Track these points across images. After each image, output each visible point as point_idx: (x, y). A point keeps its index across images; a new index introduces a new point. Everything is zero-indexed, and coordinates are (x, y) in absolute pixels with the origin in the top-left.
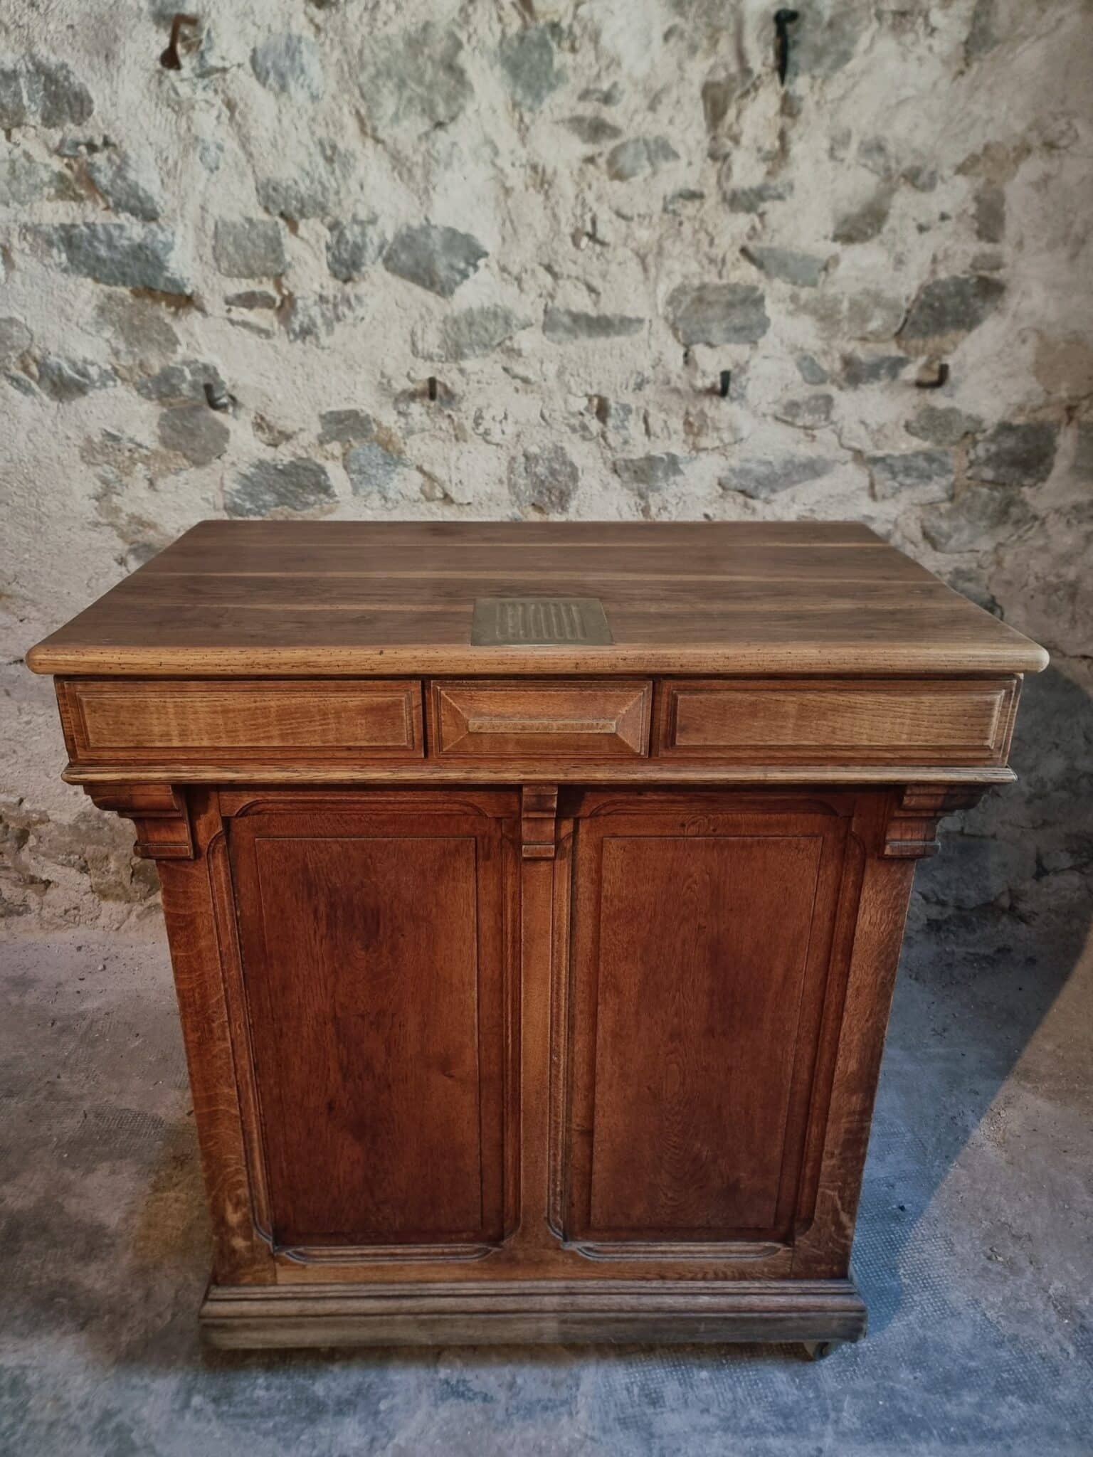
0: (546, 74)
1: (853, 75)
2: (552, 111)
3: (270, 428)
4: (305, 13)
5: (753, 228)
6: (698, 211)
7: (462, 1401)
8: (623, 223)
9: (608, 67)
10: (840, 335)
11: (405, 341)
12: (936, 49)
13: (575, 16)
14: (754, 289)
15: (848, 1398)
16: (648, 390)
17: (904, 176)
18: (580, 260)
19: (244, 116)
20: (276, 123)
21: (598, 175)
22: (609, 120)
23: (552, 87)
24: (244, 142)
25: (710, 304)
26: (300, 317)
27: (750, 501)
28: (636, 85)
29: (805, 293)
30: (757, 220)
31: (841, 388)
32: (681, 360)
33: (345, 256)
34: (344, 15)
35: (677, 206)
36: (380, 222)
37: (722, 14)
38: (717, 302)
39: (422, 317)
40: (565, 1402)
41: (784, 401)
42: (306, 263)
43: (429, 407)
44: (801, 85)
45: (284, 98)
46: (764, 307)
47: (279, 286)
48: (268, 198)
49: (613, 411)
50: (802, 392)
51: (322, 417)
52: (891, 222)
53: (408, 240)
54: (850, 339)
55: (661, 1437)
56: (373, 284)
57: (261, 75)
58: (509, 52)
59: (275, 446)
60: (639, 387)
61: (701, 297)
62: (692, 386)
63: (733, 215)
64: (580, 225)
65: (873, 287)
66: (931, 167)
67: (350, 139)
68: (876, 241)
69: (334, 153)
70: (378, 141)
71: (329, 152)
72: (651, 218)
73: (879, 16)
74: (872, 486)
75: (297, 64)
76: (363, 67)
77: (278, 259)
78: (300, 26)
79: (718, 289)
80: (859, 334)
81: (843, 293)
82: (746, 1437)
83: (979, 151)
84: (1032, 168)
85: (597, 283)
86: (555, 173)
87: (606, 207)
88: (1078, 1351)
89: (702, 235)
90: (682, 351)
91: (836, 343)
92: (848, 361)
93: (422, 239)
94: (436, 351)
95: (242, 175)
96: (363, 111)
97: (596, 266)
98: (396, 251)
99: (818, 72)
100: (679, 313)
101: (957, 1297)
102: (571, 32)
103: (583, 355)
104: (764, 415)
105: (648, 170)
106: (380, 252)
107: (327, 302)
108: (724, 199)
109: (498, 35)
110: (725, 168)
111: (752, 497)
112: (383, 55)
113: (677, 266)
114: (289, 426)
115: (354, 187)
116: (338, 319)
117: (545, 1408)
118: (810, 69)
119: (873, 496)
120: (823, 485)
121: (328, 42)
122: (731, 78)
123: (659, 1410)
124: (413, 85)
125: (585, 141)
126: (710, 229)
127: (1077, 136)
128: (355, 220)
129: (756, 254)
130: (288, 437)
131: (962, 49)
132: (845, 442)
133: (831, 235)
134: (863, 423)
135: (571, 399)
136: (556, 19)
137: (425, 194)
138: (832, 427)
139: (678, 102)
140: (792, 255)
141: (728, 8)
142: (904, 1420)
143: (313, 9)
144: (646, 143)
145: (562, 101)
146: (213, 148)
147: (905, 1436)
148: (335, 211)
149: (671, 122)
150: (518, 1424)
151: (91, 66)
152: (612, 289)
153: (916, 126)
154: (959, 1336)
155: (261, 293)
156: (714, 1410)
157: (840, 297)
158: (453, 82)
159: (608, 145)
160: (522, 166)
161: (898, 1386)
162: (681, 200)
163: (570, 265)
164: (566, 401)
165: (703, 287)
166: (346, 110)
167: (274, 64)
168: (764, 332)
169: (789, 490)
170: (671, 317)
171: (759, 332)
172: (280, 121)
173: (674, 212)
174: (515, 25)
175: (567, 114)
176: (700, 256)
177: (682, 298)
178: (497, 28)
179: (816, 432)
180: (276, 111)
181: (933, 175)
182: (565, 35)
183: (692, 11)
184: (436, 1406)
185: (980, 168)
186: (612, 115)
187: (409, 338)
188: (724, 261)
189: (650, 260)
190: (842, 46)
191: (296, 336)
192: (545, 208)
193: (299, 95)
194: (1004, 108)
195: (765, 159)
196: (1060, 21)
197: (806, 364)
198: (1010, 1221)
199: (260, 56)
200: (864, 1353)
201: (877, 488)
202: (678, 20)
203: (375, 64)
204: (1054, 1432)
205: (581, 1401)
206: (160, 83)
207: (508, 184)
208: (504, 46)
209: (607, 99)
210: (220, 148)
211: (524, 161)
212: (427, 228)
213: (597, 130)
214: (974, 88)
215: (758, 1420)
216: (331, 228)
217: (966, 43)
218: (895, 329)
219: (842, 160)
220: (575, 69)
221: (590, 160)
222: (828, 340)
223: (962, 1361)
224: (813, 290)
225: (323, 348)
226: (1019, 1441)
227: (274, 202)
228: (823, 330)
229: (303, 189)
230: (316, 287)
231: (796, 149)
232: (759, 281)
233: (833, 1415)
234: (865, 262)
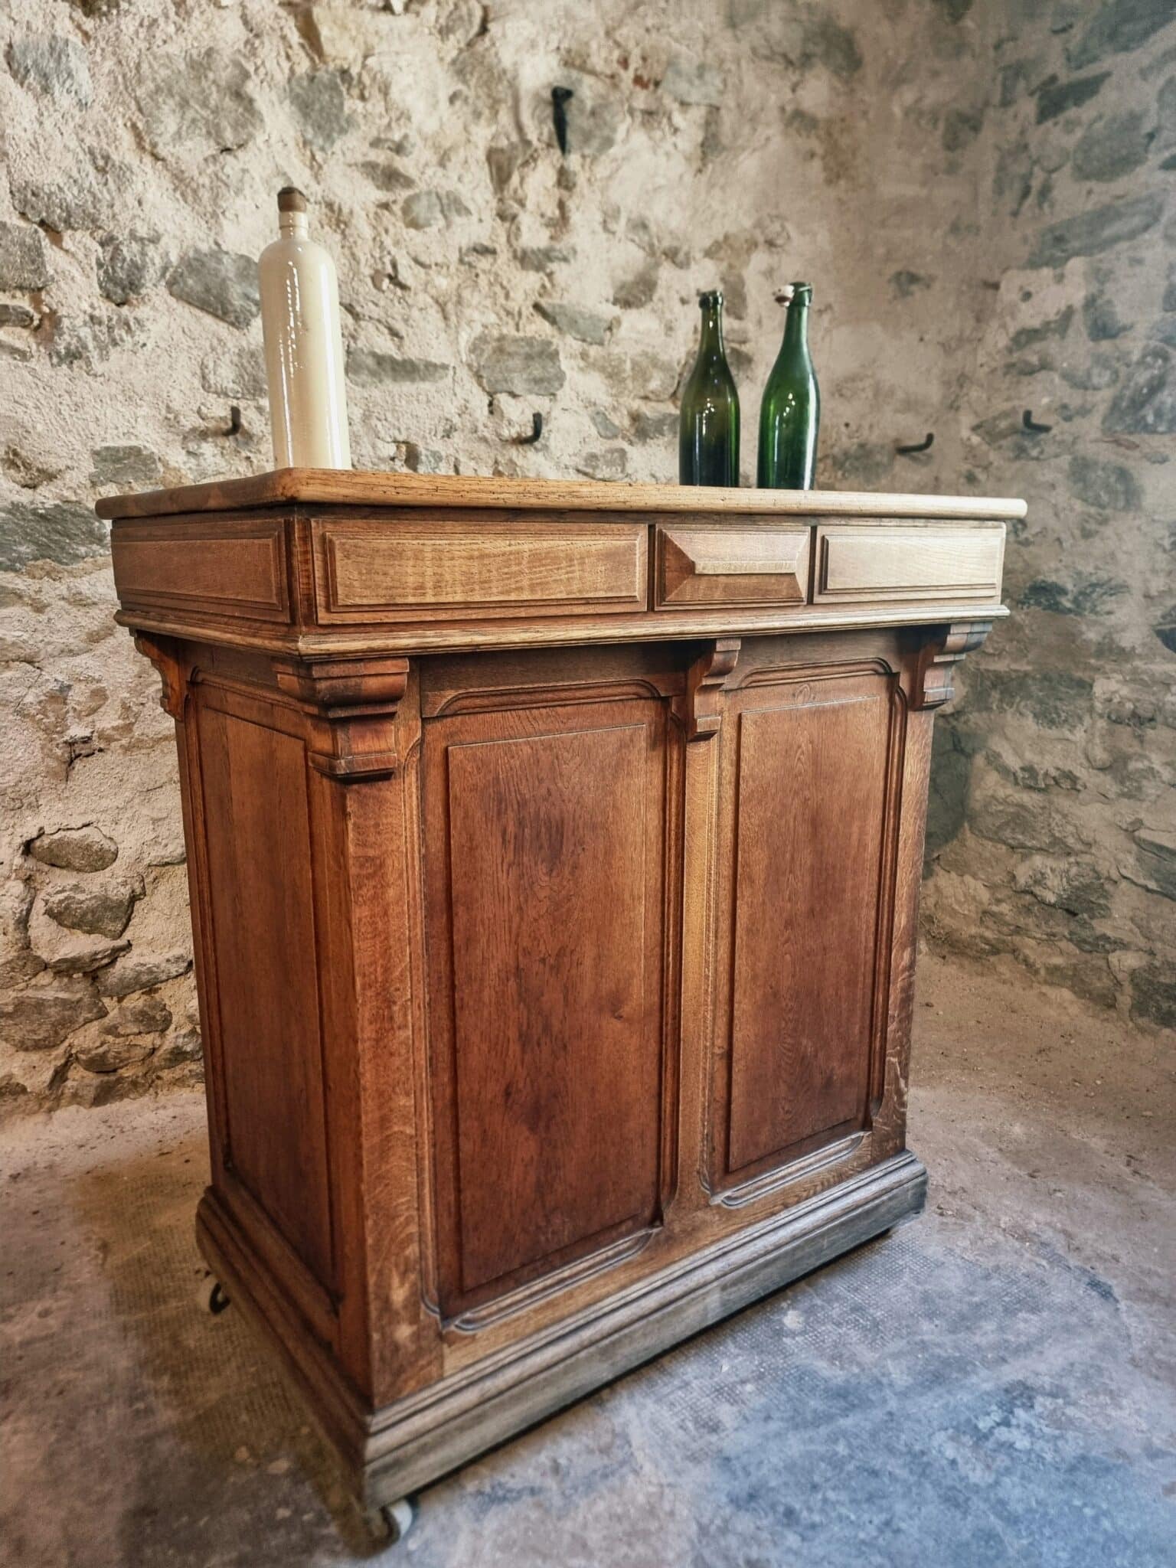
0: (337, 117)
1: (615, 160)
2: (344, 154)
3: (27, 466)
4: (71, 17)
5: (544, 286)
6: (492, 265)
7: (506, 1504)
8: (422, 271)
9: (398, 119)
10: (626, 392)
11: (194, 374)
12: (680, 145)
13: (364, 66)
14: (549, 343)
15: (889, 1362)
16: (457, 437)
17: (665, 253)
18: (382, 303)
20: (36, 125)
21: (393, 222)
22: (402, 170)
23: (343, 131)
25: (510, 355)
26: (66, 337)
28: (426, 140)
29: (594, 351)
30: (546, 279)
31: (631, 443)
32: (486, 410)
33: (121, 274)
34: (118, 27)
35: (472, 258)
36: (164, 240)
37: (500, 88)
38: (517, 353)
39: (213, 349)
40: (622, 1464)
41: (584, 454)
42: (73, 279)
43: (223, 448)
44: (574, 161)
45: (46, 100)
46: (559, 361)
47: (37, 302)
48: (25, 202)
49: (423, 458)
50: (599, 446)
51: (96, 453)
52: (660, 292)
53: (195, 264)
54: (634, 398)
55: (738, 1458)
56: (154, 308)
57: (18, 72)
58: (298, 90)
59: (34, 487)
60: (447, 435)
61: (501, 347)
62: (498, 435)
63: (524, 273)
64: (379, 267)
65: (649, 350)
66: (685, 248)
67: (125, 151)
68: (649, 306)
69: (106, 163)
70: (156, 157)
71: (101, 163)
72: (448, 267)
73: (631, 111)
75: (63, 67)
76: (140, 82)
77: (39, 271)
78: (64, 27)
79: (515, 340)
80: (642, 394)
81: (626, 354)
82: (818, 1427)
83: (721, 238)
84: (760, 259)
85: (399, 326)
86: (351, 213)
87: (403, 252)
88: (1050, 1263)
89: (498, 289)
90: (486, 400)
91: (621, 400)
92: (636, 418)
93: (212, 264)
94: (231, 385)
96: (140, 125)
97: (397, 310)
98: (181, 275)
99: (587, 151)
100: (482, 362)
102: (360, 81)
103: (389, 399)
104: (566, 467)
105: (442, 223)
106: (163, 275)
107: (100, 323)
108: (515, 257)
109: (287, 71)
110: (514, 228)
112: (164, 73)
113: (476, 315)
114: (53, 463)
115: (132, 202)
116: (115, 343)
117: (605, 1476)
118: (581, 148)
121: (99, 51)
122: (513, 146)
123: (723, 1435)
124: (197, 107)
125: (378, 187)
126: (505, 283)
127: (789, 238)
128: (133, 235)
129: (549, 310)
130: (51, 477)
131: (699, 151)
133: (611, 299)
134: (653, 476)
135: (379, 443)
136: (346, 67)
137: (214, 217)
138: (627, 478)
139: (466, 162)
140: (580, 313)
141: (505, 83)
142: (946, 1363)
143: (78, 14)
144: (438, 197)
145: (353, 145)
147: (954, 1375)
148: (110, 226)
149: (460, 179)
150: (583, 1503)
152: (415, 334)
153: (671, 211)
154: (953, 1280)
155: (14, 309)
156: (776, 1415)
157: (624, 357)
158: (241, 110)
159: (403, 194)
160: (317, 203)
161: (926, 1338)
162: (475, 254)
163: (372, 306)
164: (374, 447)
165: (502, 338)
166: (120, 122)
167: (35, 63)
168: (561, 385)
170: (475, 365)
171: (556, 385)
172: (41, 123)
173: (470, 265)
174: (303, 66)
175: (360, 159)
176: (498, 308)
177: (484, 347)
178: (286, 65)
180: (35, 110)
181: (687, 254)
182: (355, 82)
183: (473, 82)
184: (478, 1520)
185: (722, 254)
186: (405, 165)
187: (199, 372)
188: (520, 314)
189: (450, 307)
190: (606, 132)
191: (61, 360)
192: (343, 247)
193: (65, 100)
194: (735, 206)
195: (547, 225)
196: (768, 139)
198: (941, 1182)
199: (17, 51)
200: (883, 1321)
202: (460, 86)
203: (154, 80)
204: (1068, 1329)
205: (640, 1456)
208: (294, 82)
209: (399, 149)
211: (319, 198)
212: (218, 252)
213: (390, 178)
214: (711, 186)
216: (102, 244)
217: (702, 145)
218: (672, 390)
219: (614, 233)
220: (365, 116)
221: (385, 206)
222: (617, 396)
223: (966, 1300)
224: (600, 348)
225: (95, 376)
226: (1046, 1345)
227: (33, 207)
228: (612, 387)
229: (69, 197)
230: (85, 306)
231: (575, 217)
232: (553, 336)
233: (885, 1380)
234: (641, 327)
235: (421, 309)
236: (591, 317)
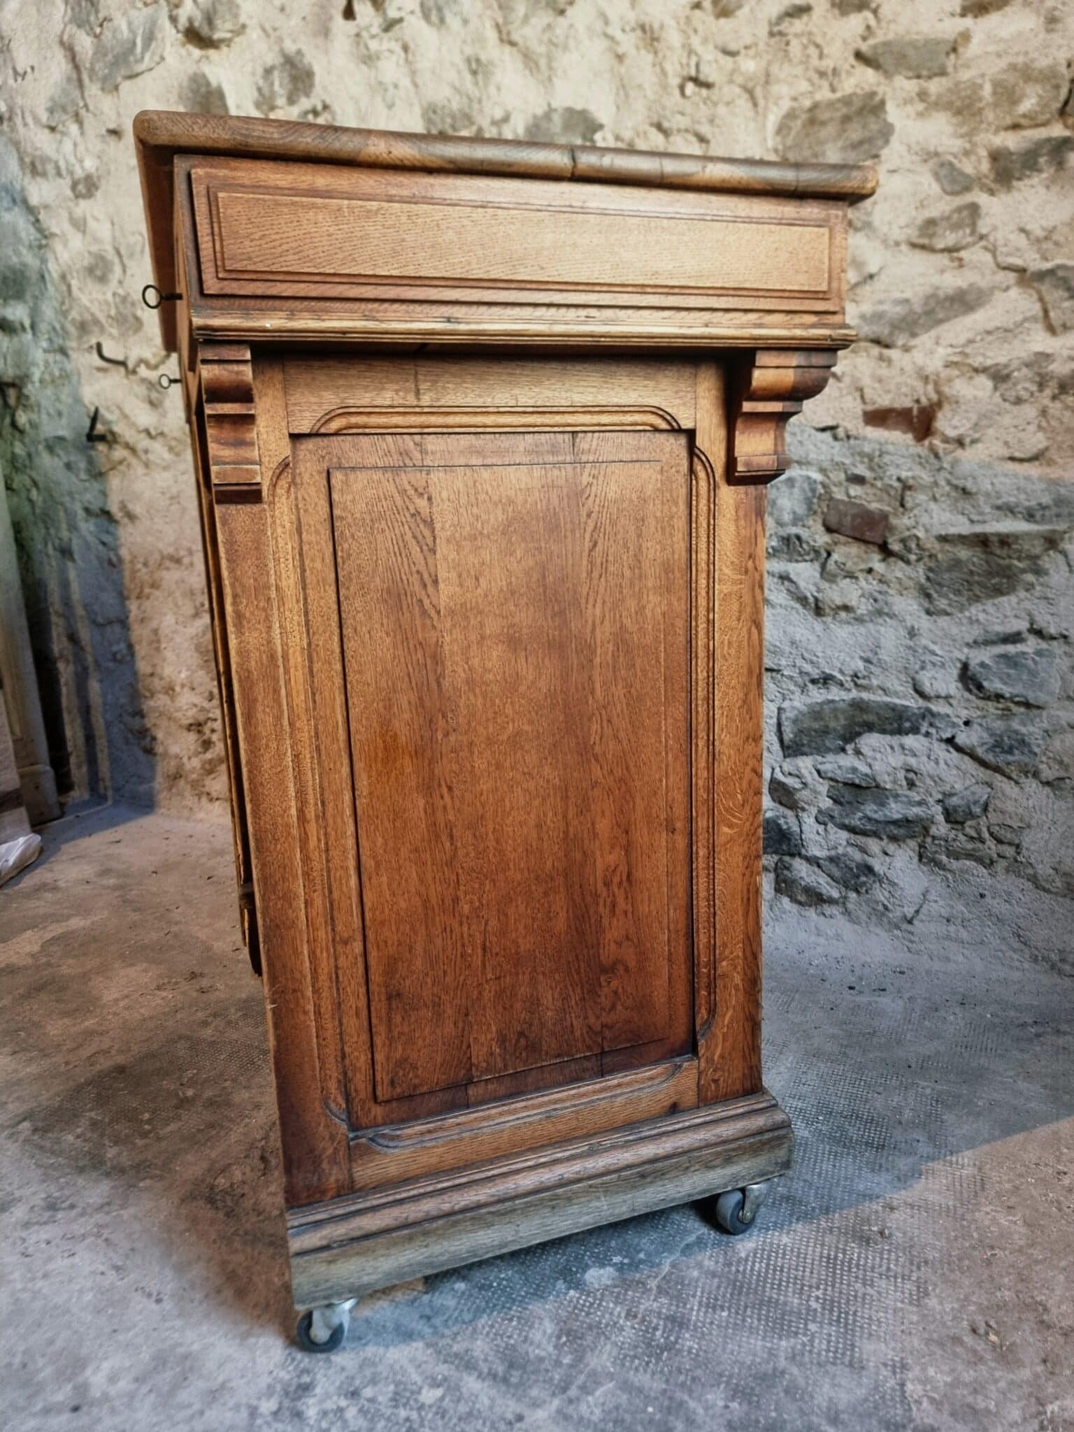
5: (868, 27)
6: (807, 25)
8: (729, 59)
10: (983, 126)
14: (873, 94)
15: (611, 1385)
18: (688, 110)
19: (414, 55)
20: (437, 53)
21: (704, 18)
24: (413, 73)
25: (823, 123)
27: (886, 352)
29: (935, 87)
30: (871, 16)
31: (992, 192)
35: (784, 27)
36: (512, 118)
38: (832, 119)
41: (919, 221)
45: (443, 30)
46: (885, 112)
48: (428, 119)
50: (942, 206)
53: (535, 126)
54: (996, 132)
57: (426, 16)
61: (813, 118)
63: (845, 19)
64: (686, 72)
65: (1020, 60)
67: (491, 50)
69: (478, 66)
70: (512, 44)
71: (474, 66)
72: (756, 45)
74: (1046, 312)
79: (831, 105)
80: (1009, 121)
81: (983, 76)
82: (445, 1362)
85: (705, 129)
86: (662, 27)
87: (711, 47)
89: (813, 51)
91: (977, 139)
92: (996, 156)
93: (544, 124)
95: (411, 105)
96: (500, 21)
97: (704, 111)
100: (789, 142)
101: (874, 1351)
104: (897, 244)
111: (887, 346)
113: (785, 90)
115: (493, 91)
119: (1051, 329)
120: (979, 319)
126: (819, 40)
128: (492, 120)
129: (871, 54)
132: (1000, 259)
133: (958, 10)
134: (1022, 230)
137: (548, 81)
138: (983, 243)
140: (913, 45)
146: (391, 88)
151: (317, 47)
152: (721, 132)
154: (839, 1391)
157: (979, 81)
160: (633, 30)
162: (788, 19)
163: (679, 117)
165: (815, 106)
166: (489, 24)
168: (887, 142)
169: (933, 333)
170: (780, 147)
171: (880, 142)
172: (440, 51)
173: (781, 34)
176: (810, 73)
177: (792, 124)
179: (963, 254)
180: (436, 41)
188: (836, 70)
189: (759, 92)
192: (654, 65)
193: (453, 22)
197: (943, 172)
200: (679, 1351)
201: (1052, 314)
206: (358, 44)
207: (620, 51)
210: (396, 86)
211: (633, 24)
212: (549, 113)
215: (475, 1354)
218: (1059, 105)
221: (697, 5)
222: (969, 135)
223: (815, 1419)
224: (944, 80)
227: (432, 122)
228: (961, 125)
229: (454, 105)
232: (879, 84)
234: (1005, 34)
235: (728, 104)
236: (927, 42)
